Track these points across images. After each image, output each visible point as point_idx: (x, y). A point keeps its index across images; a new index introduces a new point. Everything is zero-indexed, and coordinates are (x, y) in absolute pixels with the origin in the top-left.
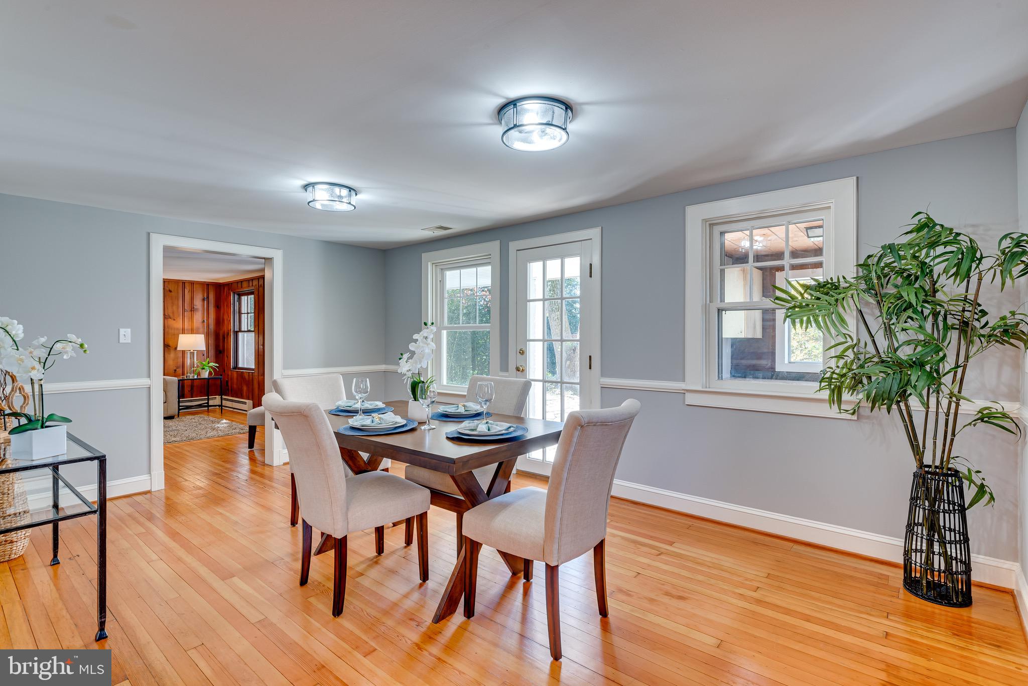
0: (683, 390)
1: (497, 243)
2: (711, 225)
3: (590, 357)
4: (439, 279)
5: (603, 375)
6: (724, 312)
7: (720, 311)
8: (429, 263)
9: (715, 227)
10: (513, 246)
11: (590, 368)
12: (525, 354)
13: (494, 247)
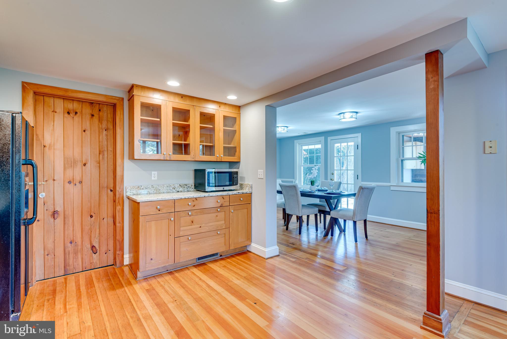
0: (390, 185)
1: (324, 137)
2: (399, 133)
3: (358, 175)
4: (300, 149)
5: (362, 181)
6: (404, 161)
7: (402, 160)
8: (297, 143)
9: (400, 134)
10: (329, 139)
11: (358, 179)
12: (334, 175)
13: (322, 138)
